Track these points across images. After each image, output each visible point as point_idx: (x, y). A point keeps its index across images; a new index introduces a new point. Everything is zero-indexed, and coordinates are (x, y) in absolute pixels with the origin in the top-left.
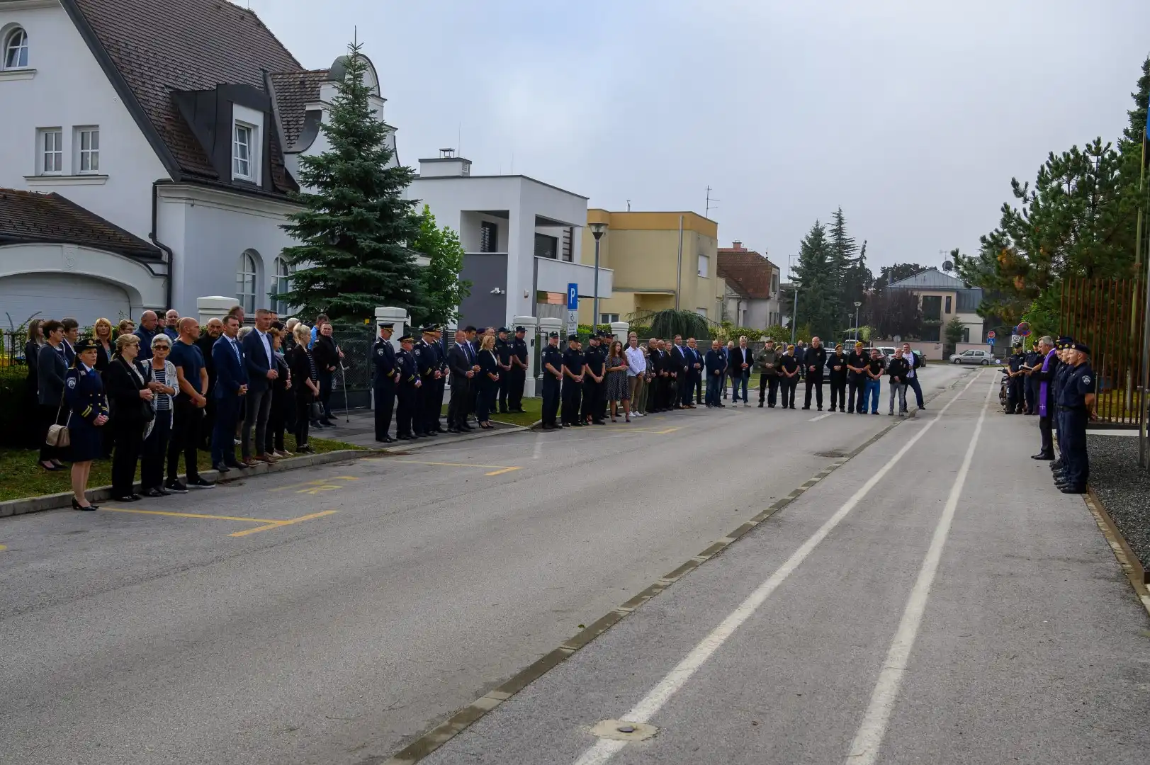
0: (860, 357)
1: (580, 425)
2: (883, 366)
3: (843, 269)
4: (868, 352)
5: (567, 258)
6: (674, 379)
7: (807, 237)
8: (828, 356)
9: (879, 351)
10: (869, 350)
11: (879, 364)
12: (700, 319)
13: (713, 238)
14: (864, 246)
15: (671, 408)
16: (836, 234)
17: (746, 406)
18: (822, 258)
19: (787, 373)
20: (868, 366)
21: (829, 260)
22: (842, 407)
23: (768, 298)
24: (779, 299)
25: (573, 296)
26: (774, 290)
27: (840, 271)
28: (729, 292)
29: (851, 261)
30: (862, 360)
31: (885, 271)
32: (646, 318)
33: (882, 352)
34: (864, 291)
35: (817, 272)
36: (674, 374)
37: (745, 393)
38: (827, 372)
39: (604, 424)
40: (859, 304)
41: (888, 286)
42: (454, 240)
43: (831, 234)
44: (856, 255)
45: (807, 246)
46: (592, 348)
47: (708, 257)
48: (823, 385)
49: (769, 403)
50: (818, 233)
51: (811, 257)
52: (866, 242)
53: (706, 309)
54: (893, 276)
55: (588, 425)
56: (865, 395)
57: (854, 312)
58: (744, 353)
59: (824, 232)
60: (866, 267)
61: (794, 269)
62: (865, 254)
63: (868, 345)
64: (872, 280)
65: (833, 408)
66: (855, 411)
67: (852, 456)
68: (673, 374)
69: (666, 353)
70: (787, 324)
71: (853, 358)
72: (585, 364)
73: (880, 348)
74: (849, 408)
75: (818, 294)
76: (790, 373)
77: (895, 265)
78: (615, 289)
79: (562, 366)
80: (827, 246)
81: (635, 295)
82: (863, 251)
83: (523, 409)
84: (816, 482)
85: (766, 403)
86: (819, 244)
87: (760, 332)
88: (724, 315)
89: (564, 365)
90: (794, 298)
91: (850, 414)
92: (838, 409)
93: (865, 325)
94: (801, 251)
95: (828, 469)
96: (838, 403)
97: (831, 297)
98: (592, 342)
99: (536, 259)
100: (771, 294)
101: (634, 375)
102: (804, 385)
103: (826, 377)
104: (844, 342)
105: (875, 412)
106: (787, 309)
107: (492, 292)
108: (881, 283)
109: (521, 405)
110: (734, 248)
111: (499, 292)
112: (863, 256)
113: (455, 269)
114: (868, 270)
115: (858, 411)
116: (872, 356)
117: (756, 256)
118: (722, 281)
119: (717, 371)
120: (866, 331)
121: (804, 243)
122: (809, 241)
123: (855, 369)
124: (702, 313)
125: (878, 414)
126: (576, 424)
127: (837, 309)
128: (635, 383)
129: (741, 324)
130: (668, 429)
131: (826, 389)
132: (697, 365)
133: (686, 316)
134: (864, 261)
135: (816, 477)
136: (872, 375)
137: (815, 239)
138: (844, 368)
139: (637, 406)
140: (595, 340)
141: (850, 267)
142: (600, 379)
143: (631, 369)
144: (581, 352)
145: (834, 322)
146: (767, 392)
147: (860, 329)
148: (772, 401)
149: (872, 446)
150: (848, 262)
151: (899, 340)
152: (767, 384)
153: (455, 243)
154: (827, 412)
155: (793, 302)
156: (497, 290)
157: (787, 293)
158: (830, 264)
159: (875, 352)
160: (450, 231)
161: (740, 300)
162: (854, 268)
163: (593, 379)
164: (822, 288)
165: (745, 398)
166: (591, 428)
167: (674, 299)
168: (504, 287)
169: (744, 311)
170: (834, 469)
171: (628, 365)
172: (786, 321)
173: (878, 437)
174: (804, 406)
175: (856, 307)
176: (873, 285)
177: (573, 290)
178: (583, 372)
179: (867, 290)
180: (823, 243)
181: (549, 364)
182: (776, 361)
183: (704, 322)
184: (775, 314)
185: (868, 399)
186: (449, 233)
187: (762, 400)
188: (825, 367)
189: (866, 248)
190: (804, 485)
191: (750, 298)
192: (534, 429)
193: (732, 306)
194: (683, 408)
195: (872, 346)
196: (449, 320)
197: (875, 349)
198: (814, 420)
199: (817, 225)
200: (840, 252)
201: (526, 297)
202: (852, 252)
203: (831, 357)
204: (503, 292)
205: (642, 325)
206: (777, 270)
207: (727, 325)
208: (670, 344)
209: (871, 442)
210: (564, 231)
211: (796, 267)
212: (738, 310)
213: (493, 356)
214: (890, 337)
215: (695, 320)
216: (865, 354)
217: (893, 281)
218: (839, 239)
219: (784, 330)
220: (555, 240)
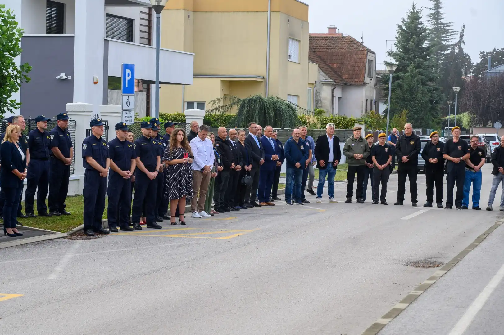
0: (457, 144)
1: (131, 230)
2: (484, 155)
3: (441, 55)
4: (467, 140)
5: (146, 41)
6: (248, 173)
7: (404, 21)
8: (423, 144)
9: (479, 138)
10: (468, 137)
11: (480, 153)
12: (289, 107)
13: (304, 21)
14: (463, 31)
15: (245, 205)
16: (434, 19)
17: (331, 202)
18: (420, 42)
19: (378, 165)
20: (467, 155)
21: (426, 44)
22: (439, 201)
23: (364, 84)
24: (375, 85)
25: (128, 78)
26: (370, 75)
27: (439, 56)
28: (323, 79)
29: (450, 46)
30: (460, 147)
31: (484, 56)
32: (231, 105)
33: (482, 139)
34: (463, 77)
35: (415, 57)
36: (248, 168)
37: (331, 186)
38: (421, 162)
39: (159, 227)
40: (458, 89)
41: (488, 71)
42: (10, 20)
43: (429, 19)
44: (455, 40)
45: (403, 30)
46: (145, 139)
47: (299, 41)
48: (419, 176)
49: (357, 198)
50: (415, 17)
51: (408, 40)
52: (464, 26)
53: (298, 96)
54: (492, 62)
55: (141, 229)
56: (465, 187)
57: (453, 98)
58: (331, 142)
59: (420, 15)
60: (465, 51)
61: (391, 54)
62: (464, 39)
63: (468, 132)
64: (470, 66)
65: (429, 203)
66: (454, 206)
67: (448, 267)
68: (246, 167)
69: (239, 143)
70: (384, 112)
71: (449, 147)
72: (135, 158)
73: (481, 135)
74: (447, 203)
75: (416, 79)
76: (381, 164)
77: (494, 50)
78: (196, 75)
79: (108, 159)
80: (425, 30)
81: (222, 81)
82: (462, 36)
83: (67, 210)
84: (402, 310)
85: (354, 198)
86: (416, 28)
87: (354, 119)
88: (317, 102)
89: (111, 159)
90: (389, 84)
91: (448, 210)
92: (435, 204)
93: (464, 111)
94: (397, 35)
95: (419, 288)
96: (435, 198)
97: (429, 83)
98: (144, 131)
99: (106, 41)
100: (367, 80)
101: (199, 170)
102: (396, 176)
103: (421, 167)
104: (443, 128)
105: (476, 207)
106: (382, 96)
107: (58, 77)
108: (480, 68)
109: (65, 206)
110: (329, 33)
111: (64, 77)
112: (461, 41)
113: (12, 52)
114: (467, 55)
115: (457, 207)
116: (472, 144)
117: (351, 41)
118: (314, 67)
119: (298, 164)
120: (465, 118)
121: (400, 27)
122: (405, 25)
123: (452, 158)
124: (293, 101)
125: (480, 209)
126: (125, 228)
127: (436, 95)
128: (200, 178)
129: (336, 111)
130: (233, 233)
131: (422, 180)
132: (275, 157)
133: (274, 104)
134: (462, 45)
135: (402, 302)
136: (472, 165)
137: (412, 22)
138: (441, 160)
139: (203, 205)
140: (148, 129)
141: (449, 52)
142: (153, 175)
143: (195, 162)
144: (130, 143)
145: (433, 109)
146: (355, 184)
147: (459, 115)
148: (361, 197)
149: (472, 254)
150: (446, 48)
151: (500, 126)
152: (356, 176)
153: (11, 23)
154: (423, 207)
155: (388, 89)
156: (63, 75)
157: (382, 80)
158: (428, 48)
159: (475, 139)
160: (6, 9)
161: (334, 87)
162: (452, 53)
163: (145, 175)
164: (420, 73)
165: (331, 193)
166: (145, 233)
167: (263, 85)
168: (70, 72)
169: (339, 98)
170: (424, 288)
171: (192, 157)
172: (383, 107)
173: (480, 240)
174: (396, 201)
175: (454, 93)
176: (472, 70)
177: (128, 71)
178: (133, 168)
179: (466, 75)
180: (420, 26)
181: (91, 158)
182: (365, 151)
183: (293, 110)
184: (371, 100)
185: (468, 192)
186: (4, 12)
187: (350, 195)
188: (420, 156)
189: (464, 33)
190: (386, 316)
191: (345, 84)
192: (73, 236)
193: (326, 93)
194: (260, 206)
195: (472, 134)
196: (5, 109)
197: (475, 137)
198: (407, 218)
199: (414, 8)
200: (438, 37)
201: (95, 83)
202: (450, 37)
203: (426, 146)
204: (69, 78)
205: (227, 114)
206: (373, 55)
207: (320, 113)
208: (243, 133)
209: (473, 246)
210: (141, 12)
211: (392, 52)
212: (333, 96)
213: (19, 149)
214: (490, 123)
215: (283, 108)
216: (463, 141)
217: (493, 66)
218: (437, 23)
219: (380, 117)
220: (130, 22)
